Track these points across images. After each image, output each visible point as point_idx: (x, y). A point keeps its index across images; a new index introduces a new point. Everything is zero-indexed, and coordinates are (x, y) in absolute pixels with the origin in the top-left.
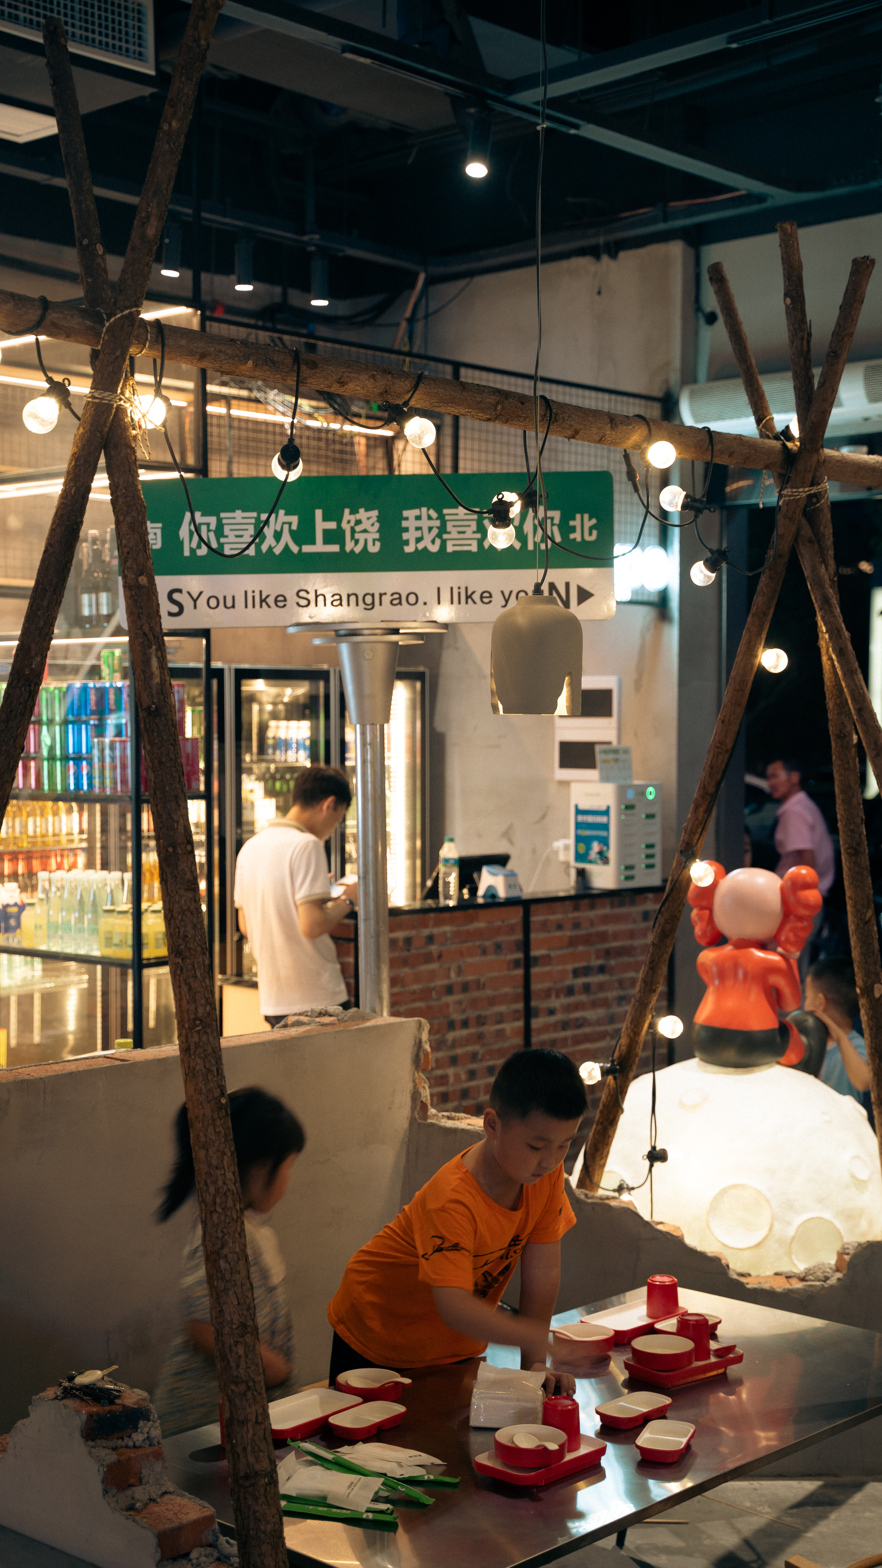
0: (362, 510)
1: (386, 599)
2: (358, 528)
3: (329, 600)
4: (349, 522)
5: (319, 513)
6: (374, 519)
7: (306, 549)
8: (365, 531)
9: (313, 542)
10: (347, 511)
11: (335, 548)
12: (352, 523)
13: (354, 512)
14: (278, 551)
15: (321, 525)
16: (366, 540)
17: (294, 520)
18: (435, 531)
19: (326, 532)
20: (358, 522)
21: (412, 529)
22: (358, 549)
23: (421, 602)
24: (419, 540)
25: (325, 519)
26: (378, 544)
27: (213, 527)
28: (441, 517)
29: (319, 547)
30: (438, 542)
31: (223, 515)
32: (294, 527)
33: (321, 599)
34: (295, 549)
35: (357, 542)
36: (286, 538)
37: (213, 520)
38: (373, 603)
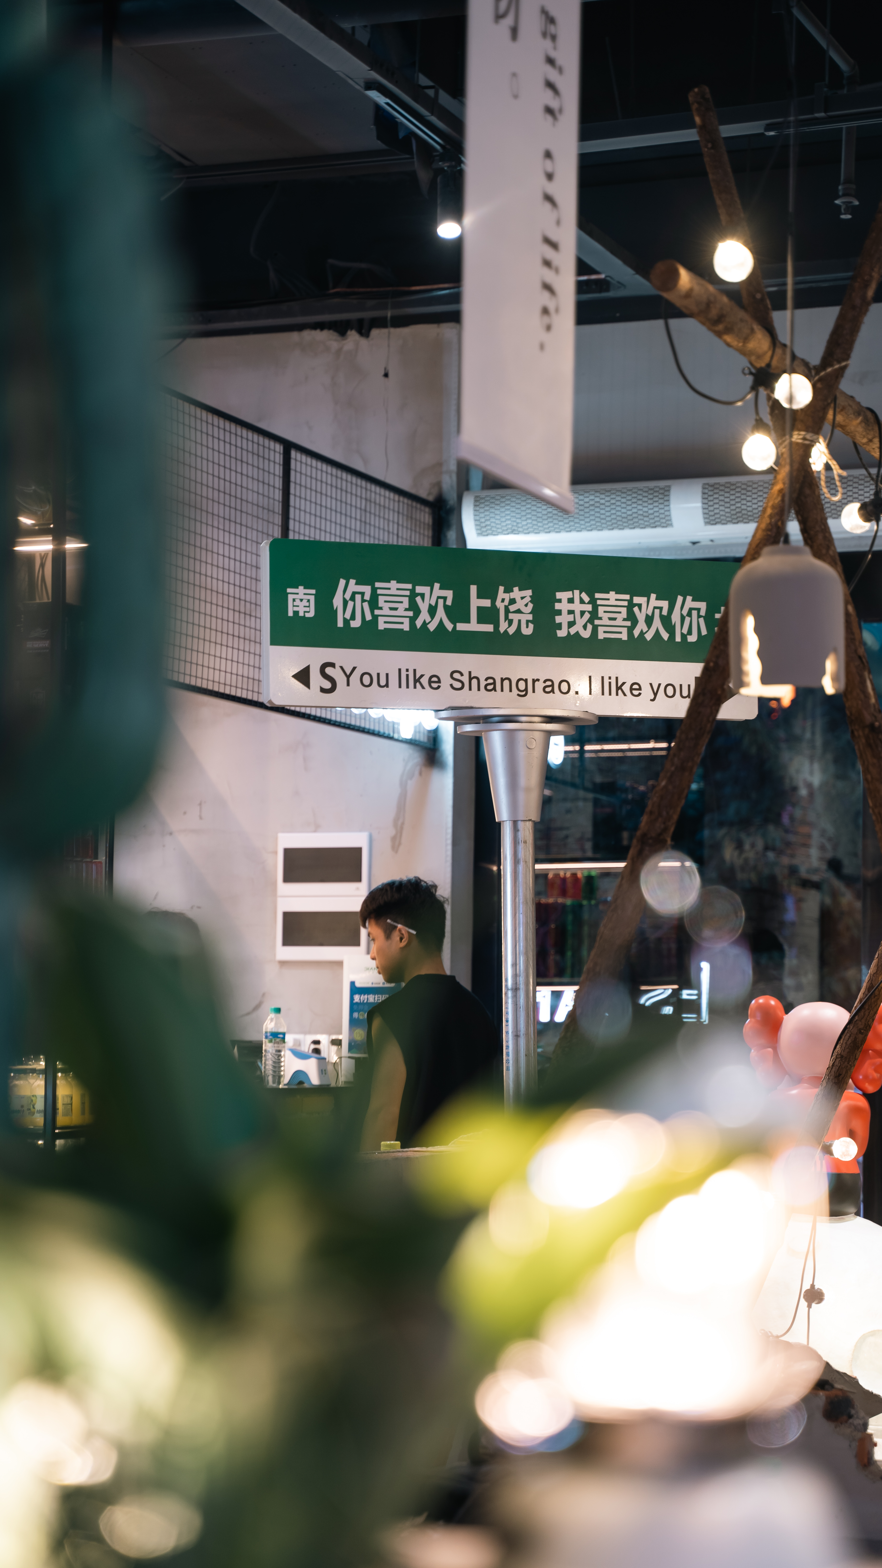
0: (516, 589)
1: (539, 686)
2: (512, 608)
3: (483, 683)
4: (503, 600)
5: (473, 589)
6: (528, 599)
7: (461, 627)
8: (519, 611)
9: (467, 620)
10: (501, 589)
11: (489, 628)
12: (506, 602)
13: (508, 590)
14: (432, 627)
15: (476, 602)
16: (520, 621)
17: (449, 594)
18: (587, 616)
19: (479, 609)
20: (513, 601)
21: (565, 612)
22: (512, 631)
23: (572, 692)
24: (571, 624)
25: (480, 596)
26: (531, 626)
27: (367, 597)
28: (593, 601)
29: (473, 626)
30: (590, 627)
31: (377, 585)
32: (449, 602)
33: (474, 682)
34: (449, 626)
35: (510, 622)
36: (441, 613)
37: (367, 590)
38: (526, 690)
